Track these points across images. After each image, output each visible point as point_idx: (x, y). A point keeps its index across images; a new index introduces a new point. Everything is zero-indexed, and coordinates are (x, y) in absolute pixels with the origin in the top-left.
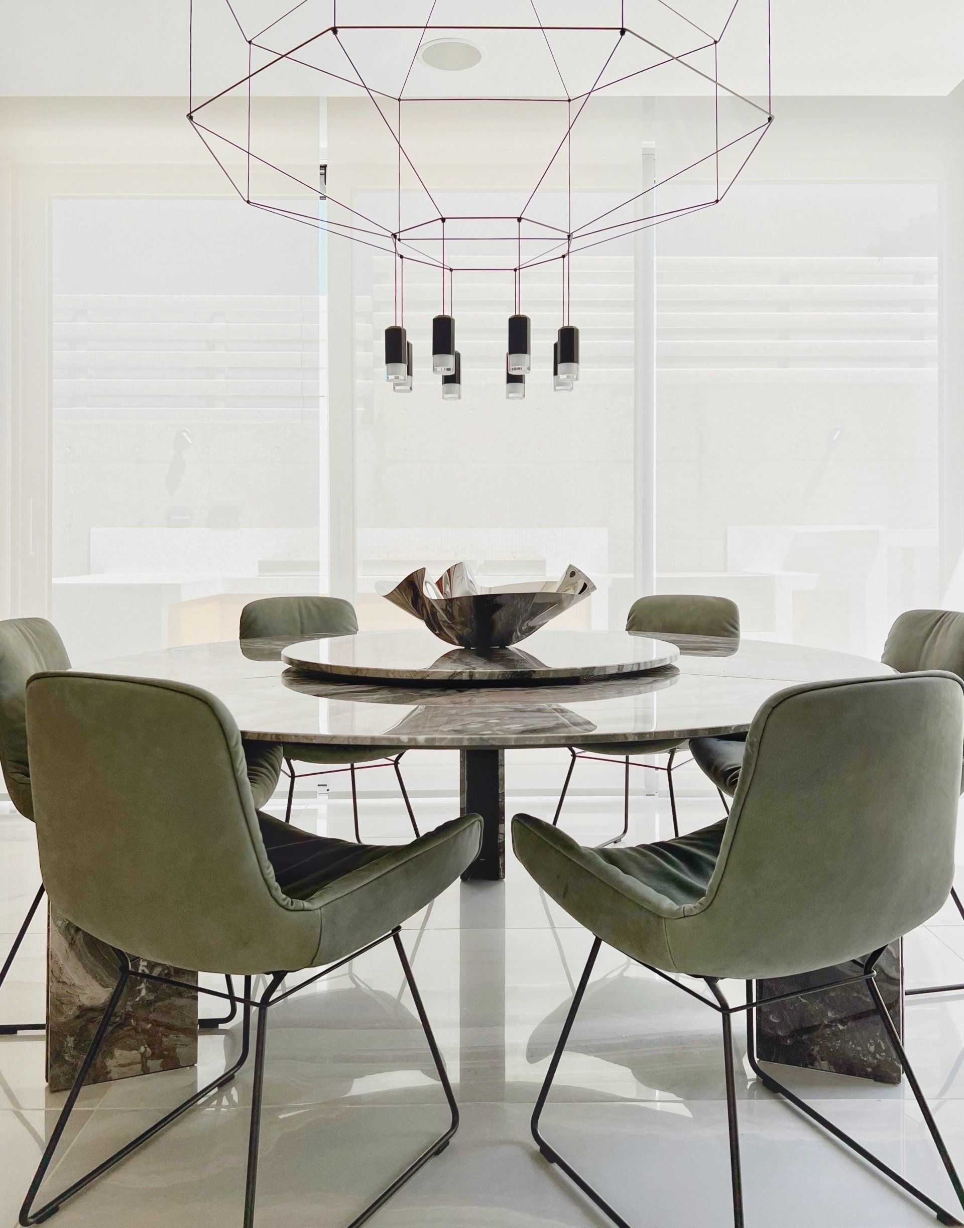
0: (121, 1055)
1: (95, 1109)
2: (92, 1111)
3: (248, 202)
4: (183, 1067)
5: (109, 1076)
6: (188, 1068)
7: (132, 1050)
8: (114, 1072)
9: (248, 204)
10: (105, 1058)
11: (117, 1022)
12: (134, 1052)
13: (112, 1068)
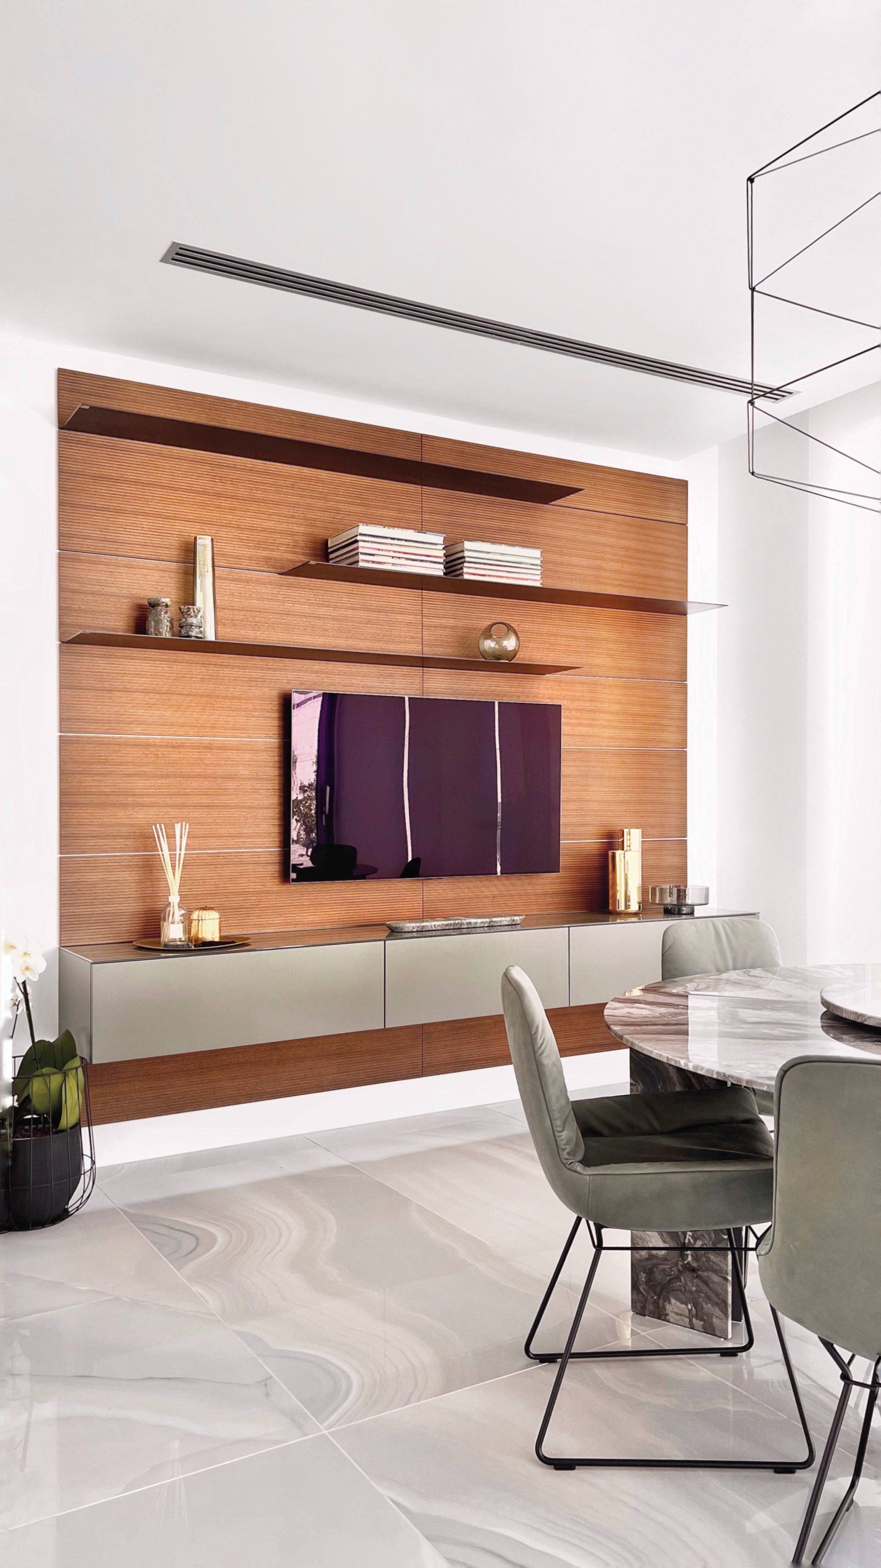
0: (675, 1304)
1: (643, 1334)
2: (640, 1334)
3: (753, 473)
4: (717, 1336)
5: (668, 1317)
6: (722, 1339)
7: (682, 1304)
8: (672, 1316)
9: (753, 476)
10: (665, 1302)
11: (672, 1275)
12: (684, 1306)
13: (670, 1312)
